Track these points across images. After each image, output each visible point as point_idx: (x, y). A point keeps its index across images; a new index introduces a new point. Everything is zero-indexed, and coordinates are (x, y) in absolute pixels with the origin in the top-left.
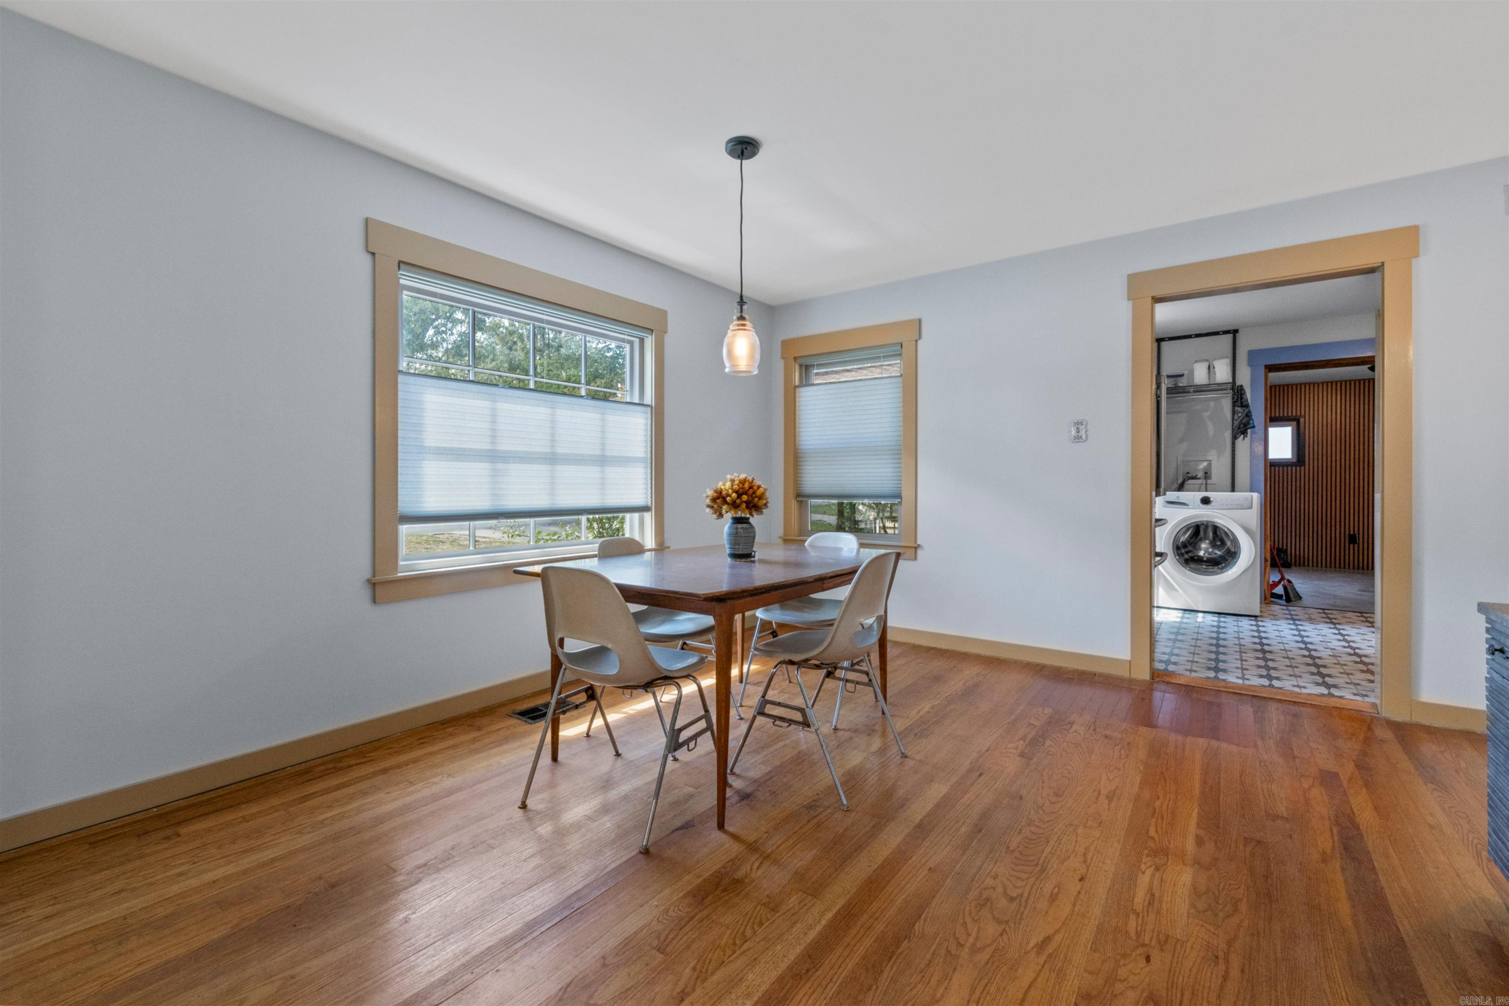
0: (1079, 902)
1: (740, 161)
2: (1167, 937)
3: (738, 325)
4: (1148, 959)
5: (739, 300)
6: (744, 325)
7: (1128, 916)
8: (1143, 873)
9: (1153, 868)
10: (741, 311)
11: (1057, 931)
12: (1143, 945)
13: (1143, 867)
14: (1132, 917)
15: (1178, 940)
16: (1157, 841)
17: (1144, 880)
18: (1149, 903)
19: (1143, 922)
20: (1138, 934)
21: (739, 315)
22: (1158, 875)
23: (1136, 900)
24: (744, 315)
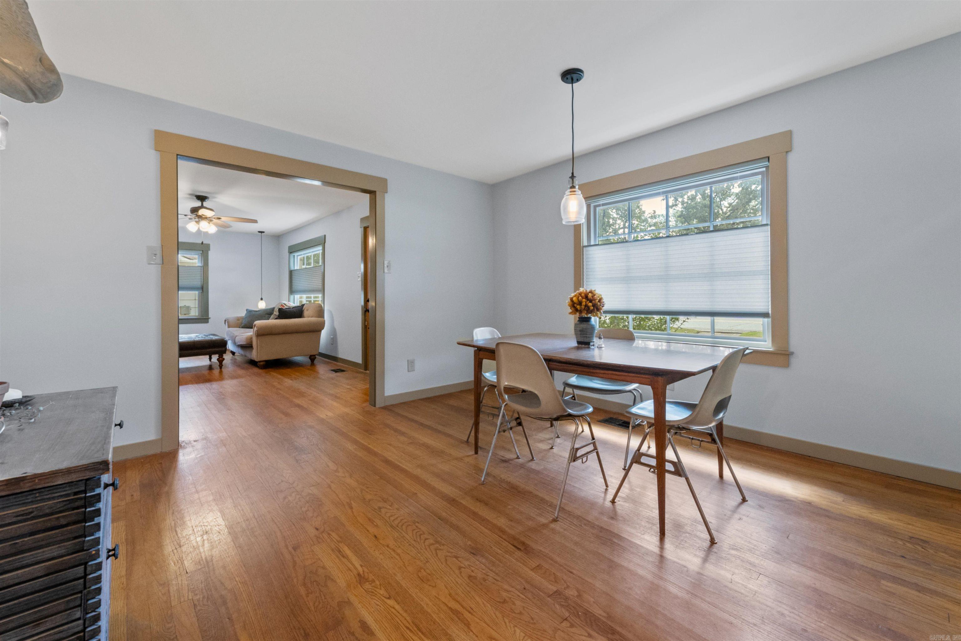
0: (362, 527)
1: (571, 85)
2: (319, 542)
3: (571, 192)
4: (317, 529)
5: (571, 175)
6: (574, 191)
7: (341, 537)
8: (361, 566)
9: (361, 573)
10: (573, 183)
11: (352, 512)
12: (323, 532)
13: (366, 570)
14: (339, 539)
15: (314, 545)
16: (385, 599)
17: (357, 562)
18: (340, 551)
19: (333, 540)
20: (329, 534)
21: (571, 185)
22: (355, 572)
23: (347, 548)
24: (574, 185)
